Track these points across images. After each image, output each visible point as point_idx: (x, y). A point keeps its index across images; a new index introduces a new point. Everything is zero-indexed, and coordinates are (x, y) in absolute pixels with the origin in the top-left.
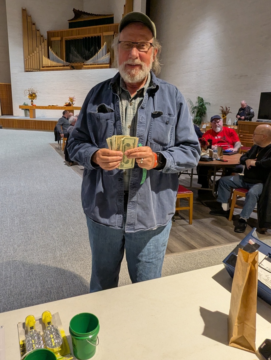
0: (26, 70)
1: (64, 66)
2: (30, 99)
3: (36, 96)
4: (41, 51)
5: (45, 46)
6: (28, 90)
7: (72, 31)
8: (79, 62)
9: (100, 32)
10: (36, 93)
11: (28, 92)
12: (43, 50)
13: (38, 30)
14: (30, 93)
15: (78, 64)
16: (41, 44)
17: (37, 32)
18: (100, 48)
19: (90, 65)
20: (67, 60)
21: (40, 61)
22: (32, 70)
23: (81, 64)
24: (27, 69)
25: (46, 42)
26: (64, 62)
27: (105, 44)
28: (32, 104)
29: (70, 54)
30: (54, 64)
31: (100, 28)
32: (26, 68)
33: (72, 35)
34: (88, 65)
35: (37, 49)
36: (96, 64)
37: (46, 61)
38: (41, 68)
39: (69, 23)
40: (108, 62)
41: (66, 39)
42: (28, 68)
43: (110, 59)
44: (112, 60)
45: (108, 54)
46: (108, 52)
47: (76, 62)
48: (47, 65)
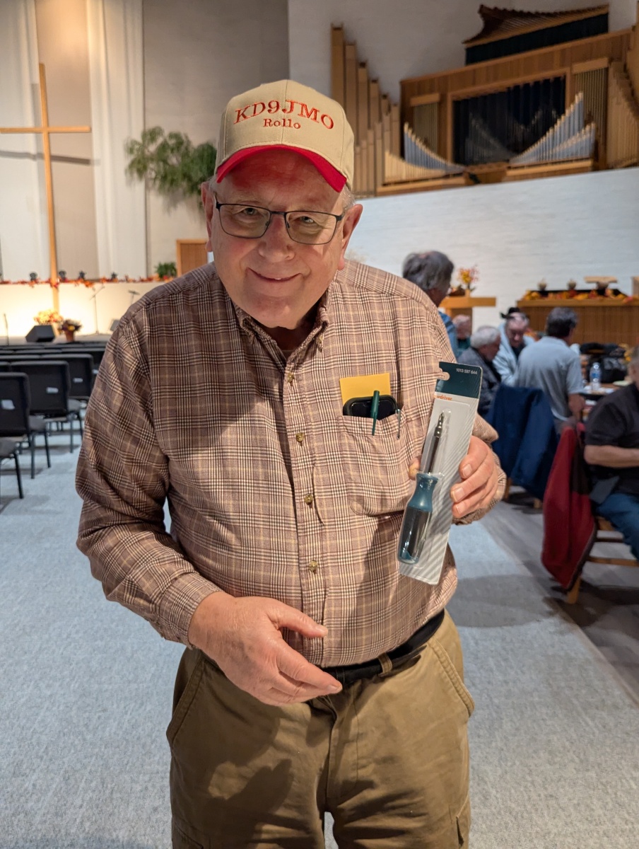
1: (447, 177)
4: (381, 140)
5: (394, 123)
7: (474, 71)
8: (494, 162)
9: (562, 65)
12: (387, 135)
13: (375, 81)
15: (490, 167)
16: (380, 119)
17: (373, 86)
18: (561, 111)
19: (530, 166)
20: (459, 158)
21: (377, 166)
23: (499, 166)
25: (396, 113)
26: (450, 164)
27: (579, 97)
29: (467, 140)
30: (419, 172)
31: (563, 51)
33: (474, 84)
34: (522, 167)
35: (371, 134)
36: (546, 164)
37: (395, 167)
38: (380, 189)
39: (468, 50)
40: (587, 153)
41: (455, 98)
43: (596, 144)
44: (601, 147)
45: (588, 128)
46: (587, 120)
47: (485, 163)
48: (398, 179)
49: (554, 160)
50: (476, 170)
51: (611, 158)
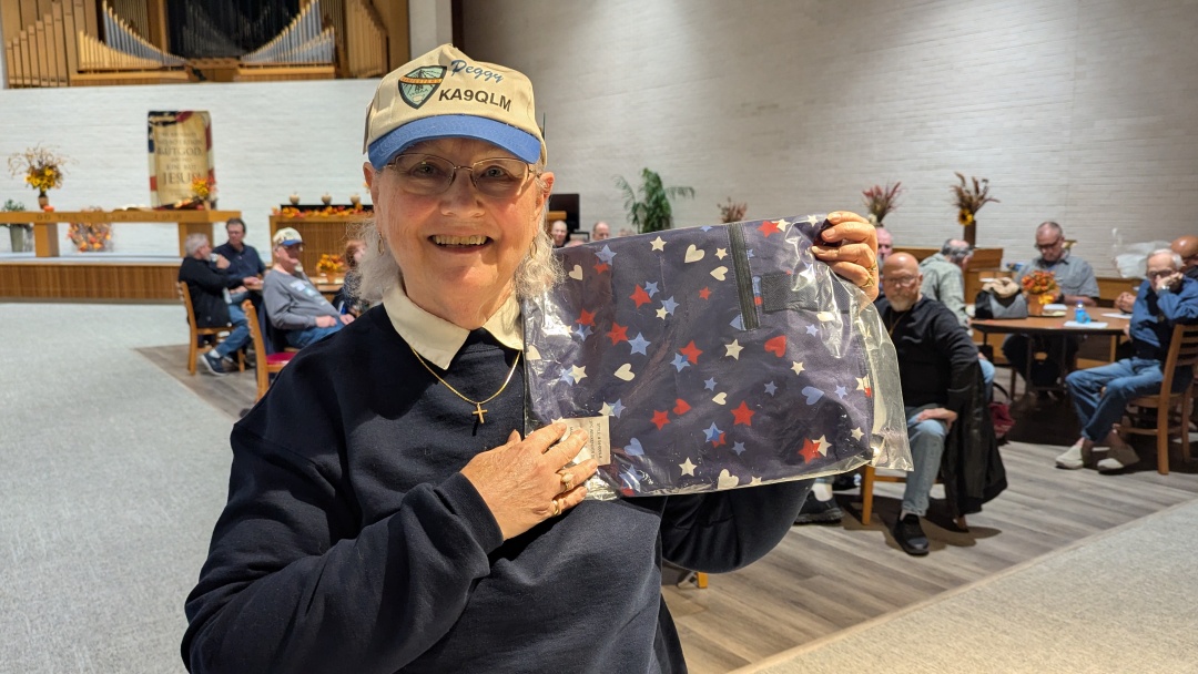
0: (12, 81)
1: (164, 69)
2: (34, 187)
3: (58, 175)
4: (71, 17)
6: (27, 156)
8: (222, 57)
10: (59, 167)
11: (25, 160)
12: (79, 11)
14: (33, 168)
15: (217, 63)
18: (295, 11)
19: (265, 66)
20: (176, 47)
21: (68, 49)
22: (36, 82)
23: (228, 62)
24: (16, 78)
26: (166, 54)
28: (42, 206)
29: (184, 28)
30: (126, 60)
32: (11, 73)
34: (257, 67)
35: (56, 7)
36: (284, 66)
37: (92, 52)
38: (74, 76)
40: (328, 59)
42: (19, 72)
43: (336, 49)
44: (341, 53)
45: (327, 31)
46: (326, 23)
47: (211, 57)
48: (98, 67)
49: (294, 62)
50: (199, 65)
51: (354, 66)
